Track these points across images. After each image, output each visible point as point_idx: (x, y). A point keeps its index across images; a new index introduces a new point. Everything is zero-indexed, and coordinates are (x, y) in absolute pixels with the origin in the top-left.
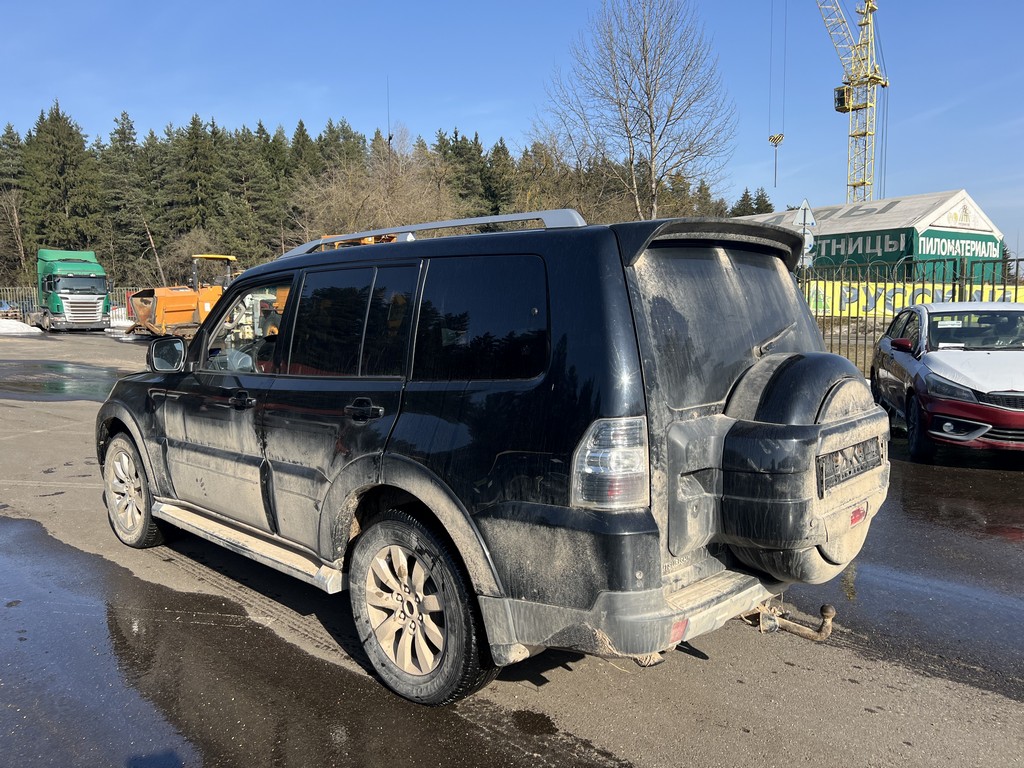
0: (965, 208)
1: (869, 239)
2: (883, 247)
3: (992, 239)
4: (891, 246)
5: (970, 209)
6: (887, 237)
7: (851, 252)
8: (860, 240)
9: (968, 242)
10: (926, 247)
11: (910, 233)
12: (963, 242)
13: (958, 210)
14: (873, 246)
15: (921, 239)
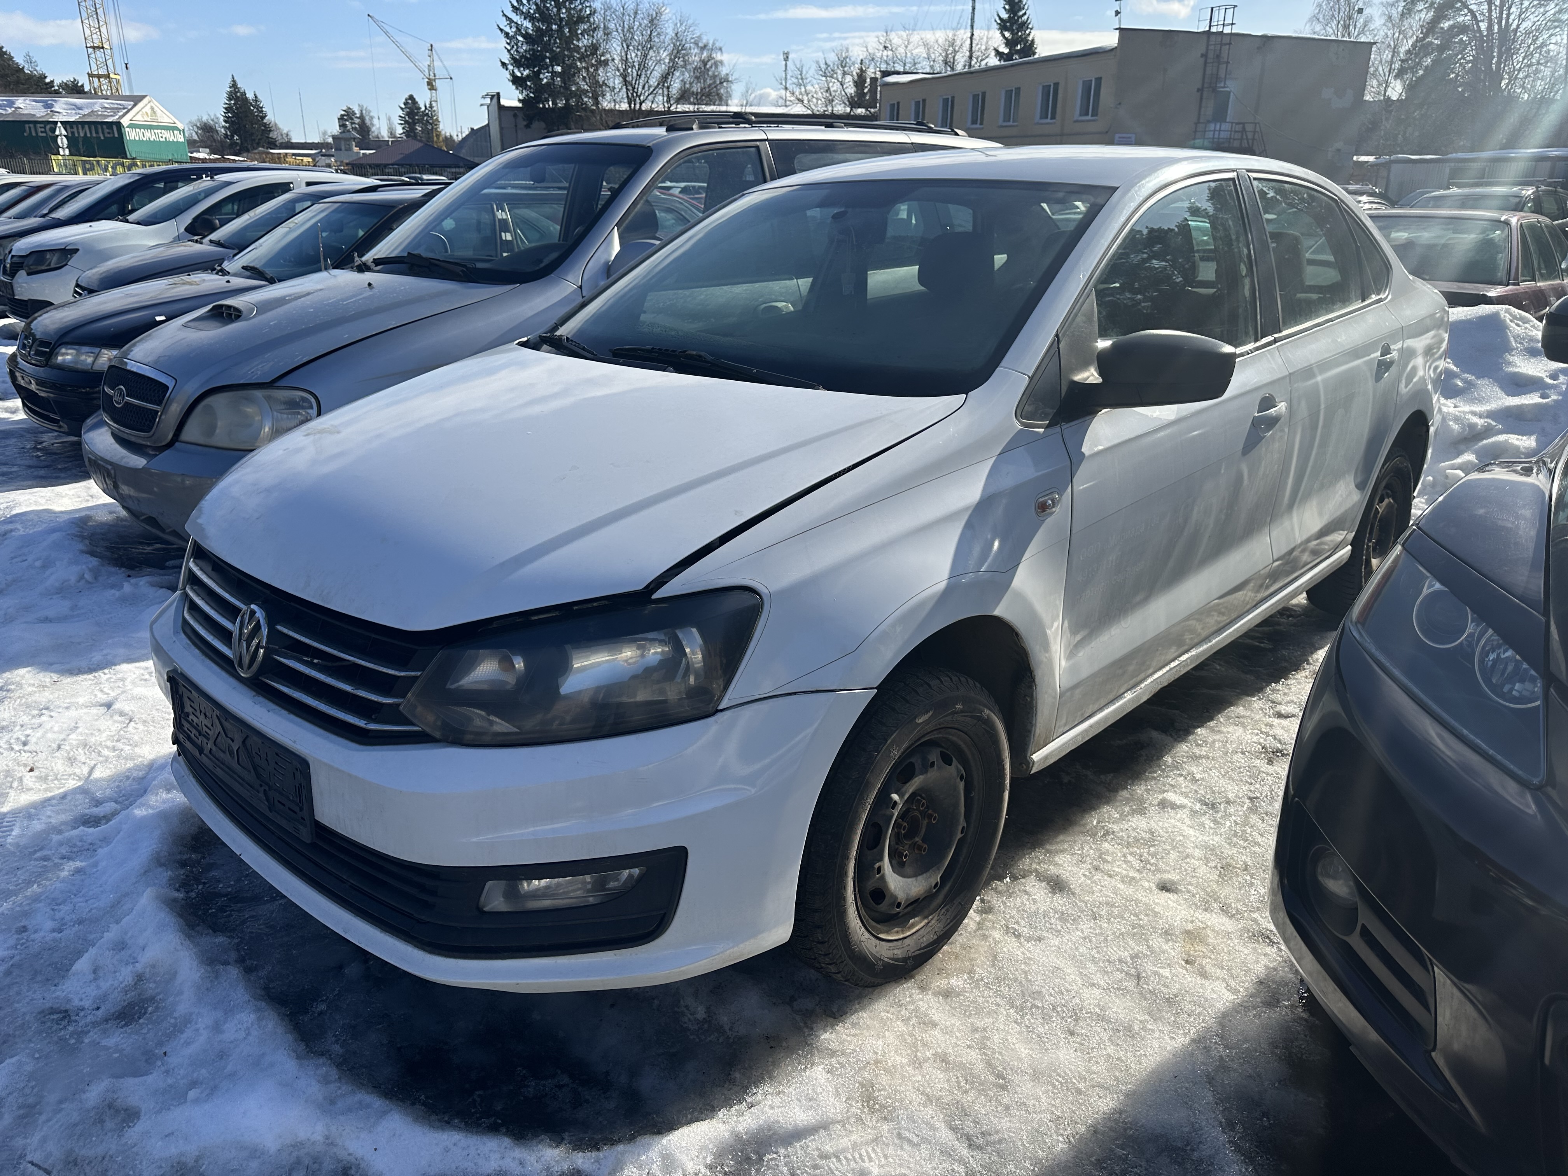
0: (152, 108)
1: (93, 127)
2: (103, 133)
3: (177, 129)
4: (109, 133)
5: (156, 109)
6: (105, 127)
7: (82, 135)
8: (86, 127)
9: (159, 131)
10: (131, 135)
11: (118, 124)
12: (156, 131)
13: (148, 109)
14: (97, 132)
15: (127, 130)
